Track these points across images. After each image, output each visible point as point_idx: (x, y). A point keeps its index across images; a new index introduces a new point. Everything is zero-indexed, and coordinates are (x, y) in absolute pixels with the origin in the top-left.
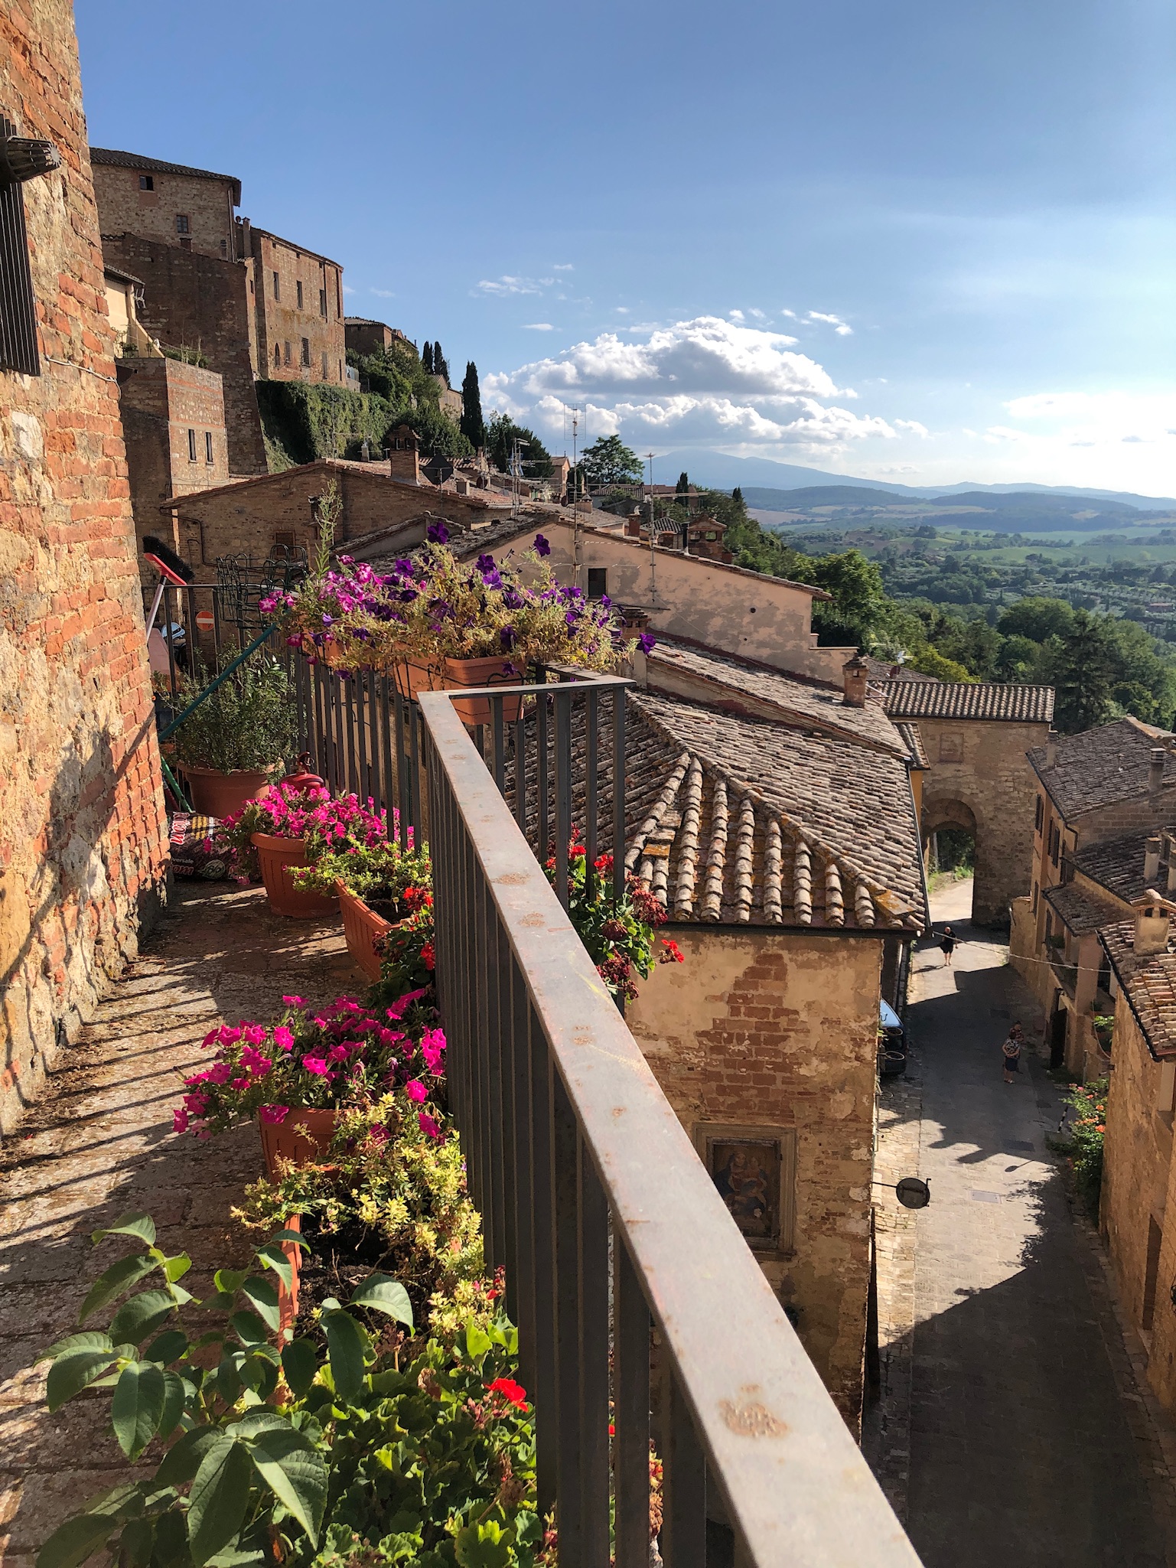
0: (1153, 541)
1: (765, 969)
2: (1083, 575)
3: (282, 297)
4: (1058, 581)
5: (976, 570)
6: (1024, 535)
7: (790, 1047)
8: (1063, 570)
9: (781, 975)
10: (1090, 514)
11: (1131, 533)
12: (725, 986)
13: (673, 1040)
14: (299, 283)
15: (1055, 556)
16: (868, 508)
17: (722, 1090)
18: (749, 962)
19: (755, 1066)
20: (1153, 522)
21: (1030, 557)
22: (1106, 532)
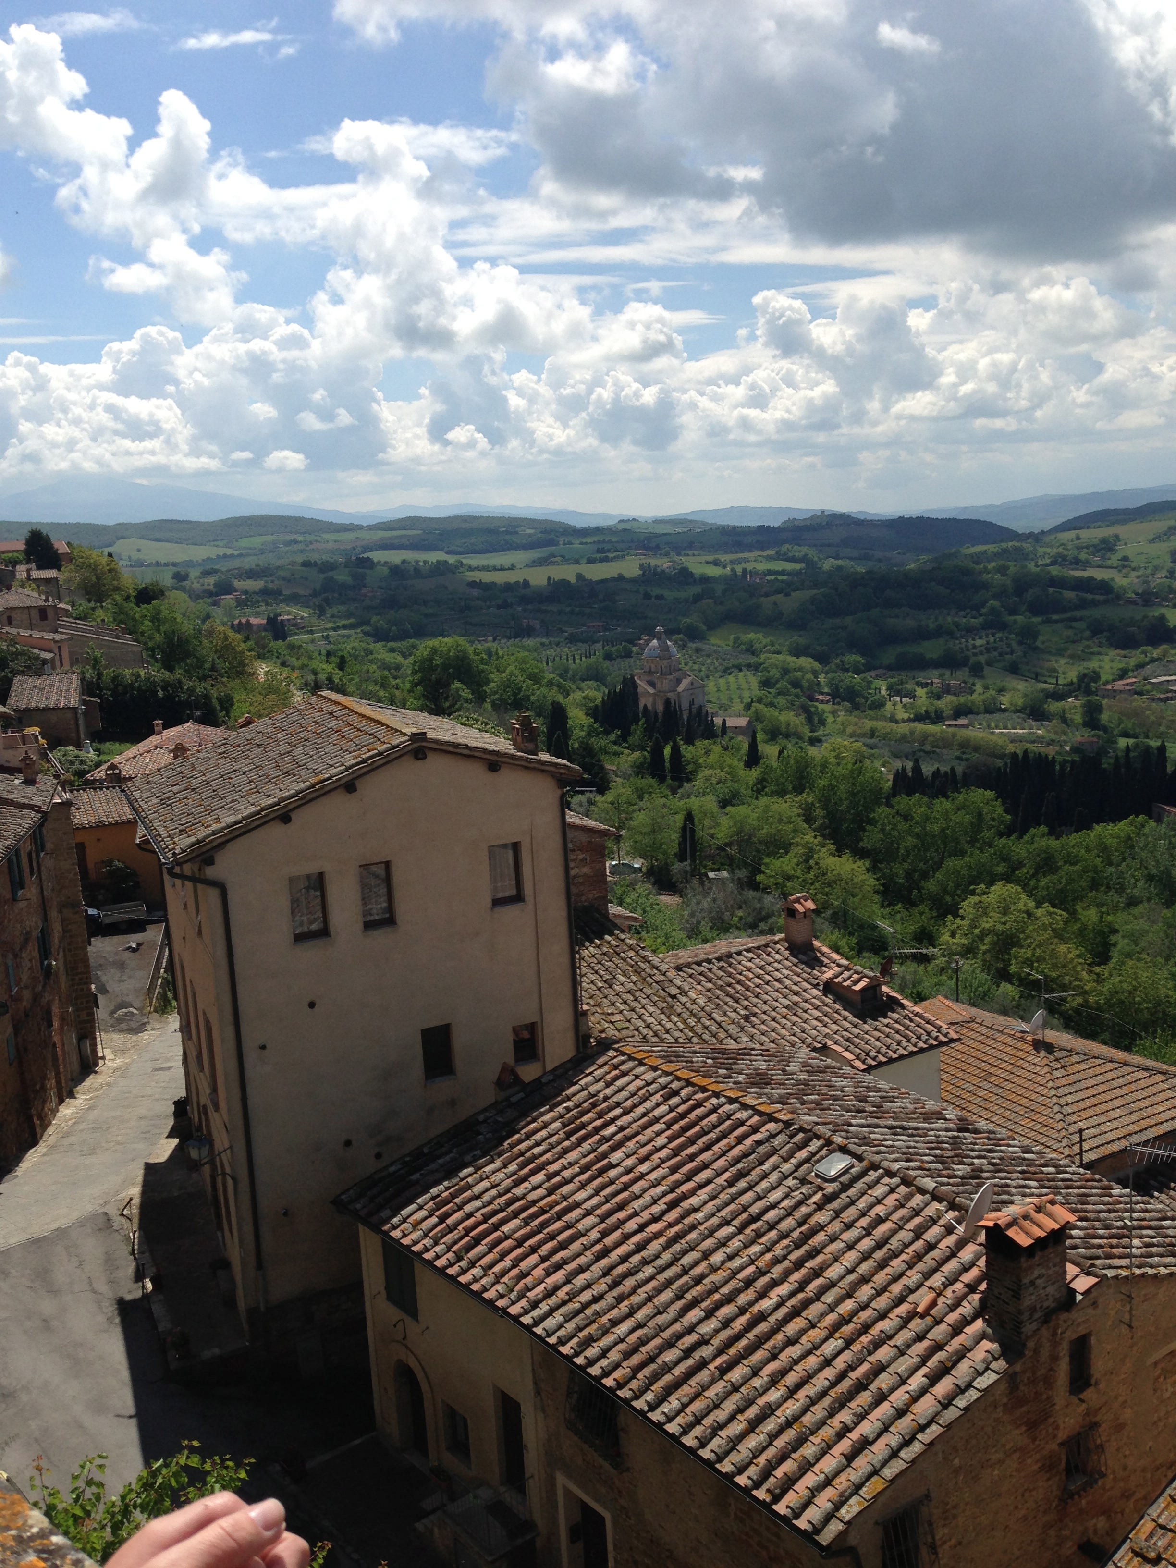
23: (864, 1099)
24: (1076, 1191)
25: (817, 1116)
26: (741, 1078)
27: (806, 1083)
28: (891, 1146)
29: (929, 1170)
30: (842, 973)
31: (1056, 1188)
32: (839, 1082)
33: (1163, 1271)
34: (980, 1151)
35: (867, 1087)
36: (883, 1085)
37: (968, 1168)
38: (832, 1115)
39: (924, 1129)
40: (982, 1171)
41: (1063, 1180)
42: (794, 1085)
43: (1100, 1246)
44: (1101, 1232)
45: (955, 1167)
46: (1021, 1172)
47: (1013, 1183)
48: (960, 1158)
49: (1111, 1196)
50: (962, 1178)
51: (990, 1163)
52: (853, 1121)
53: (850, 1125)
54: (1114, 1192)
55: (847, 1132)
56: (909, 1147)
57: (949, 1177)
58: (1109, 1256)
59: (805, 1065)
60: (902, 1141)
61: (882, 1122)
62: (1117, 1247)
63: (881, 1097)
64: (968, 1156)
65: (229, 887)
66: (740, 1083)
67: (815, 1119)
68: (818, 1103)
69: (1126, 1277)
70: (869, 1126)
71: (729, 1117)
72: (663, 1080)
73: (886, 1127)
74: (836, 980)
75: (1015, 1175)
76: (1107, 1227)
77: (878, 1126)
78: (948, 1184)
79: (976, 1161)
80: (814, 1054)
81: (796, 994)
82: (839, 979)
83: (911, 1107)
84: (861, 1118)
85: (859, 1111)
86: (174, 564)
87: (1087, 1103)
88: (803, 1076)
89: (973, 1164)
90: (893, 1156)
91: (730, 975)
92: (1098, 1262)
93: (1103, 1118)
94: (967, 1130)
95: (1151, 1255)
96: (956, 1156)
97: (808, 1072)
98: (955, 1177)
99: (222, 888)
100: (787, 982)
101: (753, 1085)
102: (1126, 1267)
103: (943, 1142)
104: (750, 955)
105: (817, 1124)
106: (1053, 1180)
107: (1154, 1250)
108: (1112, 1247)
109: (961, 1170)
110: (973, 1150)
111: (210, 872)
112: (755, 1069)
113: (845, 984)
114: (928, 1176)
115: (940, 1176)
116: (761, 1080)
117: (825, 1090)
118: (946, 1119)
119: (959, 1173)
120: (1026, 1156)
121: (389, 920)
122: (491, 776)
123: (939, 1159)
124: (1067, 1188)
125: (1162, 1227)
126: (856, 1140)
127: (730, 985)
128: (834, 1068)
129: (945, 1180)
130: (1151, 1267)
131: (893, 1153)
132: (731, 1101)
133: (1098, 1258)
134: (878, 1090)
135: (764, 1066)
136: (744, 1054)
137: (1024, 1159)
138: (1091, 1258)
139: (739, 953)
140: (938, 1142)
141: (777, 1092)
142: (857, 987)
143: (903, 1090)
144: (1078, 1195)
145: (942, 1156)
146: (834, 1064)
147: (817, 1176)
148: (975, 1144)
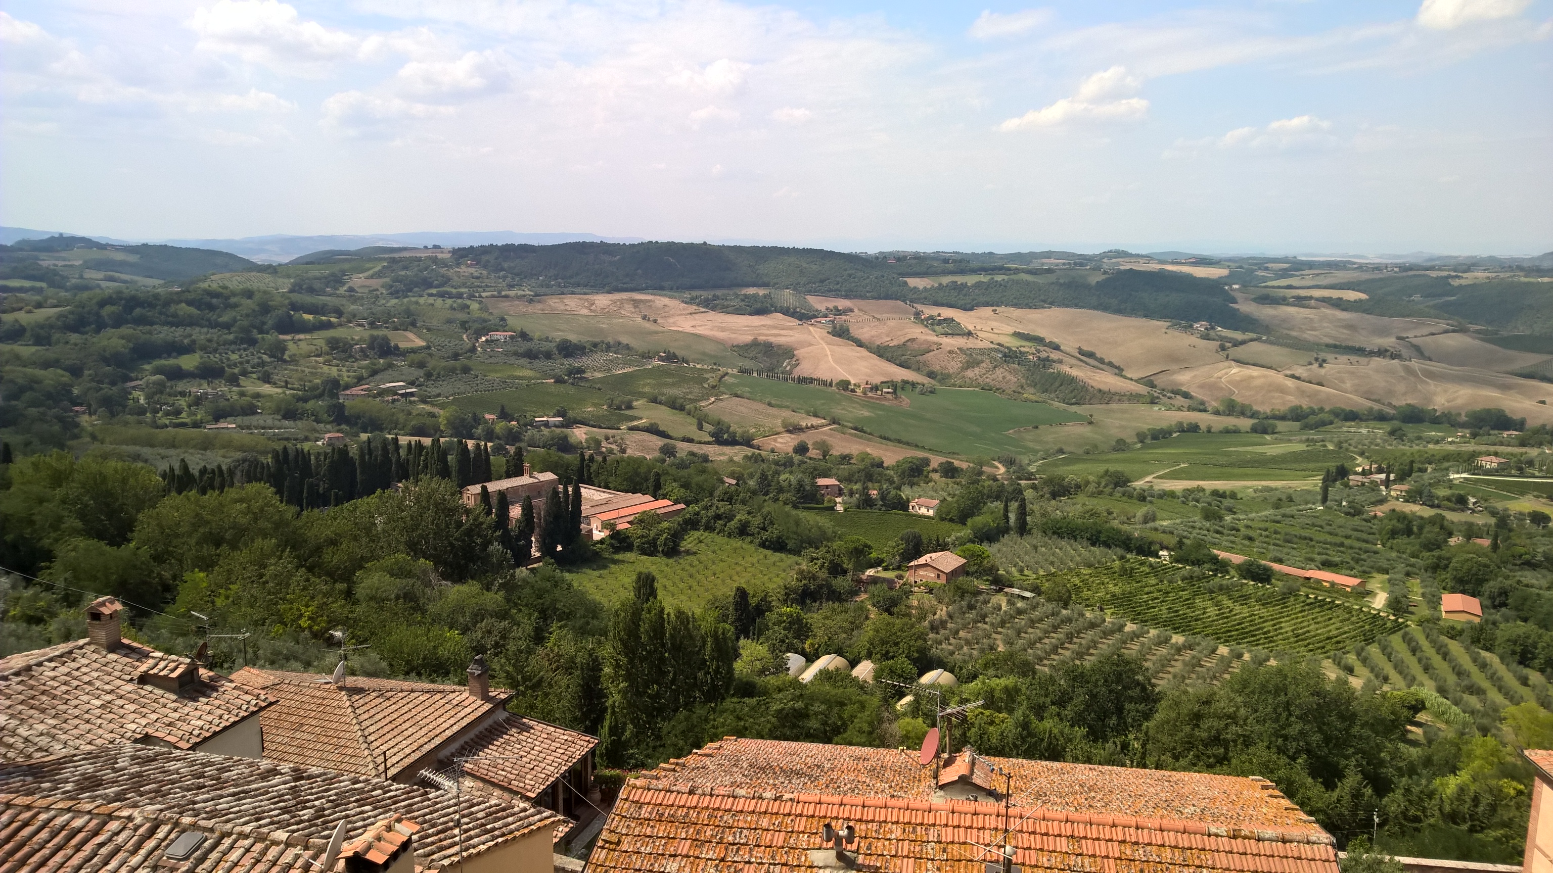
23: (201, 776)
24: (403, 804)
25: (159, 803)
26: (69, 787)
27: (139, 775)
28: (240, 811)
29: (279, 822)
30: (156, 665)
31: (387, 806)
32: (172, 766)
33: (483, 847)
34: (317, 793)
35: (202, 764)
36: (216, 758)
37: (312, 811)
38: (172, 799)
39: (263, 787)
40: (324, 810)
41: (390, 798)
42: (127, 780)
43: (433, 843)
44: (430, 831)
45: (301, 813)
46: (357, 801)
47: (352, 812)
48: (303, 805)
49: (429, 800)
50: (309, 820)
51: (328, 801)
52: (197, 799)
53: (195, 803)
54: (430, 796)
55: (193, 810)
56: (254, 808)
57: (297, 823)
58: (441, 849)
59: (133, 758)
60: (247, 804)
61: (225, 792)
62: (445, 839)
63: (217, 770)
64: (308, 801)
66: (68, 792)
67: (159, 806)
68: (157, 791)
69: (459, 862)
70: (212, 799)
71: (63, 828)
73: (229, 795)
74: (151, 672)
75: (351, 806)
76: (433, 826)
77: (222, 797)
78: (298, 830)
79: (317, 803)
80: (139, 746)
81: (110, 692)
82: (155, 671)
83: (247, 771)
84: (203, 793)
85: (199, 788)
87: (386, 729)
88: (135, 769)
89: (314, 806)
90: (243, 820)
91: (32, 688)
92: (435, 857)
93: (399, 738)
94: (302, 778)
95: (471, 838)
96: (298, 803)
97: (138, 763)
98: (302, 822)
100: (98, 684)
101: (83, 790)
102: (457, 854)
103: (283, 795)
104: (53, 664)
105: (161, 811)
106: (383, 800)
107: (472, 833)
108: (441, 840)
109: (307, 814)
110: (312, 794)
112: (81, 775)
113: (162, 674)
114: (278, 829)
115: (289, 825)
116: (91, 783)
117: (161, 777)
118: (281, 774)
119: (306, 817)
120: (356, 786)
123: (285, 810)
124: (395, 803)
125: (472, 813)
126: (204, 816)
127: (33, 698)
128: (164, 754)
129: (295, 827)
130: (474, 847)
131: (241, 817)
132: (62, 811)
133: (433, 853)
134: (211, 764)
135: (90, 769)
136: (65, 763)
137: (355, 789)
138: (429, 855)
139: (40, 664)
140: (280, 796)
141: (112, 791)
142: (174, 675)
143: (235, 758)
144: (405, 807)
145: (286, 807)
146: (164, 750)
147: (169, 858)
148: (312, 788)
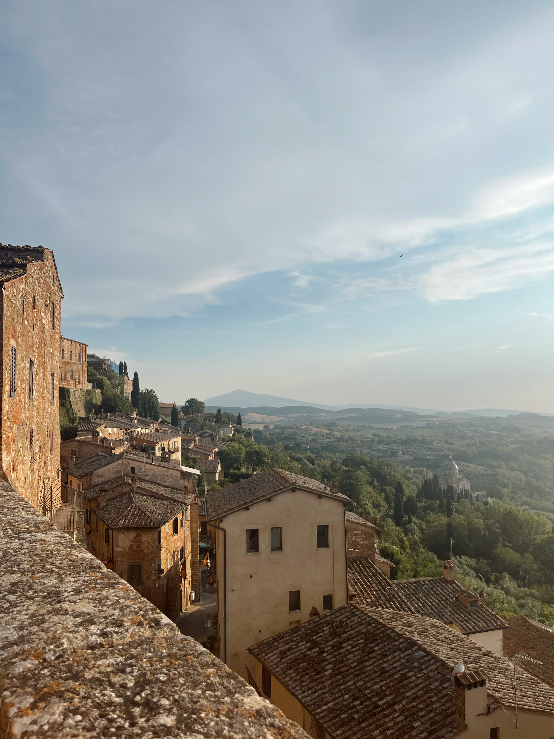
0: (423, 428)
1: (139, 535)
2: (395, 442)
3: (64, 357)
4: (385, 444)
5: (352, 440)
6: (373, 425)
7: (142, 548)
8: (386, 440)
9: (141, 536)
10: (399, 416)
11: (415, 424)
12: (132, 538)
13: (124, 548)
14: (71, 352)
15: (384, 434)
16: (311, 415)
17: (132, 556)
18: (136, 534)
19: (137, 551)
20: (424, 420)
21: (374, 435)
22: (405, 424)
52: (436, 643)
55: (430, 645)
64: (480, 663)
65: (227, 530)
67: (419, 639)
72: (368, 619)
81: (444, 600)
82: (462, 596)
86: (265, 423)
99: (224, 531)
100: (441, 595)
104: (428, 583)
105: (419, 641)
111: (222, 525)
121: (280, 548)
122: (319, 500)
131: (444, 655)
142: (469, 600)
